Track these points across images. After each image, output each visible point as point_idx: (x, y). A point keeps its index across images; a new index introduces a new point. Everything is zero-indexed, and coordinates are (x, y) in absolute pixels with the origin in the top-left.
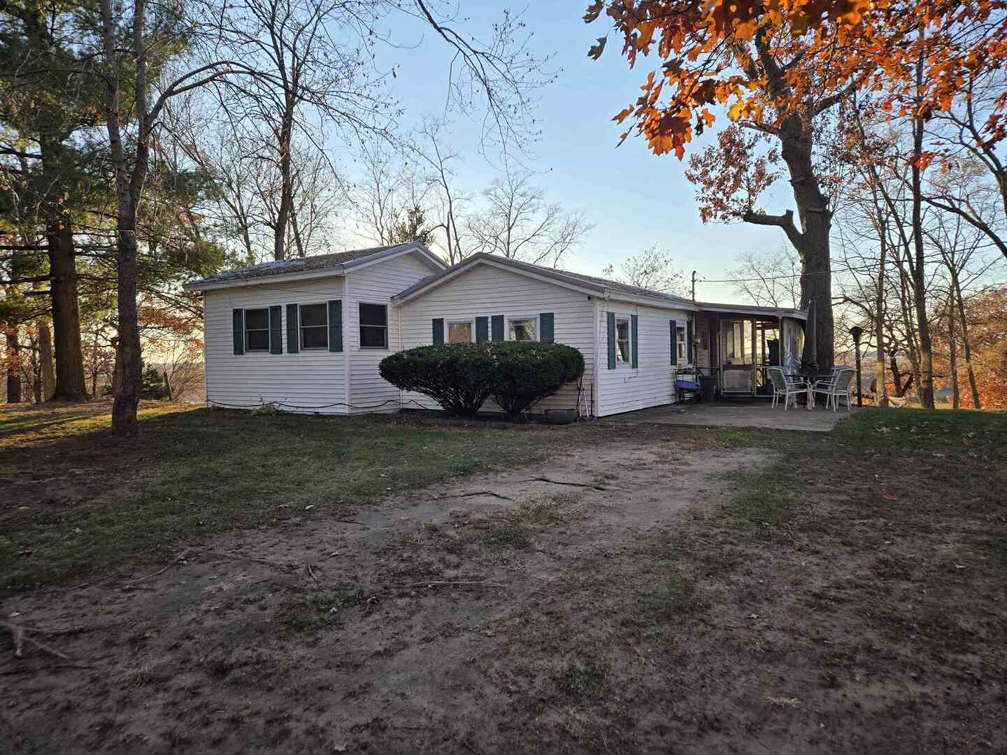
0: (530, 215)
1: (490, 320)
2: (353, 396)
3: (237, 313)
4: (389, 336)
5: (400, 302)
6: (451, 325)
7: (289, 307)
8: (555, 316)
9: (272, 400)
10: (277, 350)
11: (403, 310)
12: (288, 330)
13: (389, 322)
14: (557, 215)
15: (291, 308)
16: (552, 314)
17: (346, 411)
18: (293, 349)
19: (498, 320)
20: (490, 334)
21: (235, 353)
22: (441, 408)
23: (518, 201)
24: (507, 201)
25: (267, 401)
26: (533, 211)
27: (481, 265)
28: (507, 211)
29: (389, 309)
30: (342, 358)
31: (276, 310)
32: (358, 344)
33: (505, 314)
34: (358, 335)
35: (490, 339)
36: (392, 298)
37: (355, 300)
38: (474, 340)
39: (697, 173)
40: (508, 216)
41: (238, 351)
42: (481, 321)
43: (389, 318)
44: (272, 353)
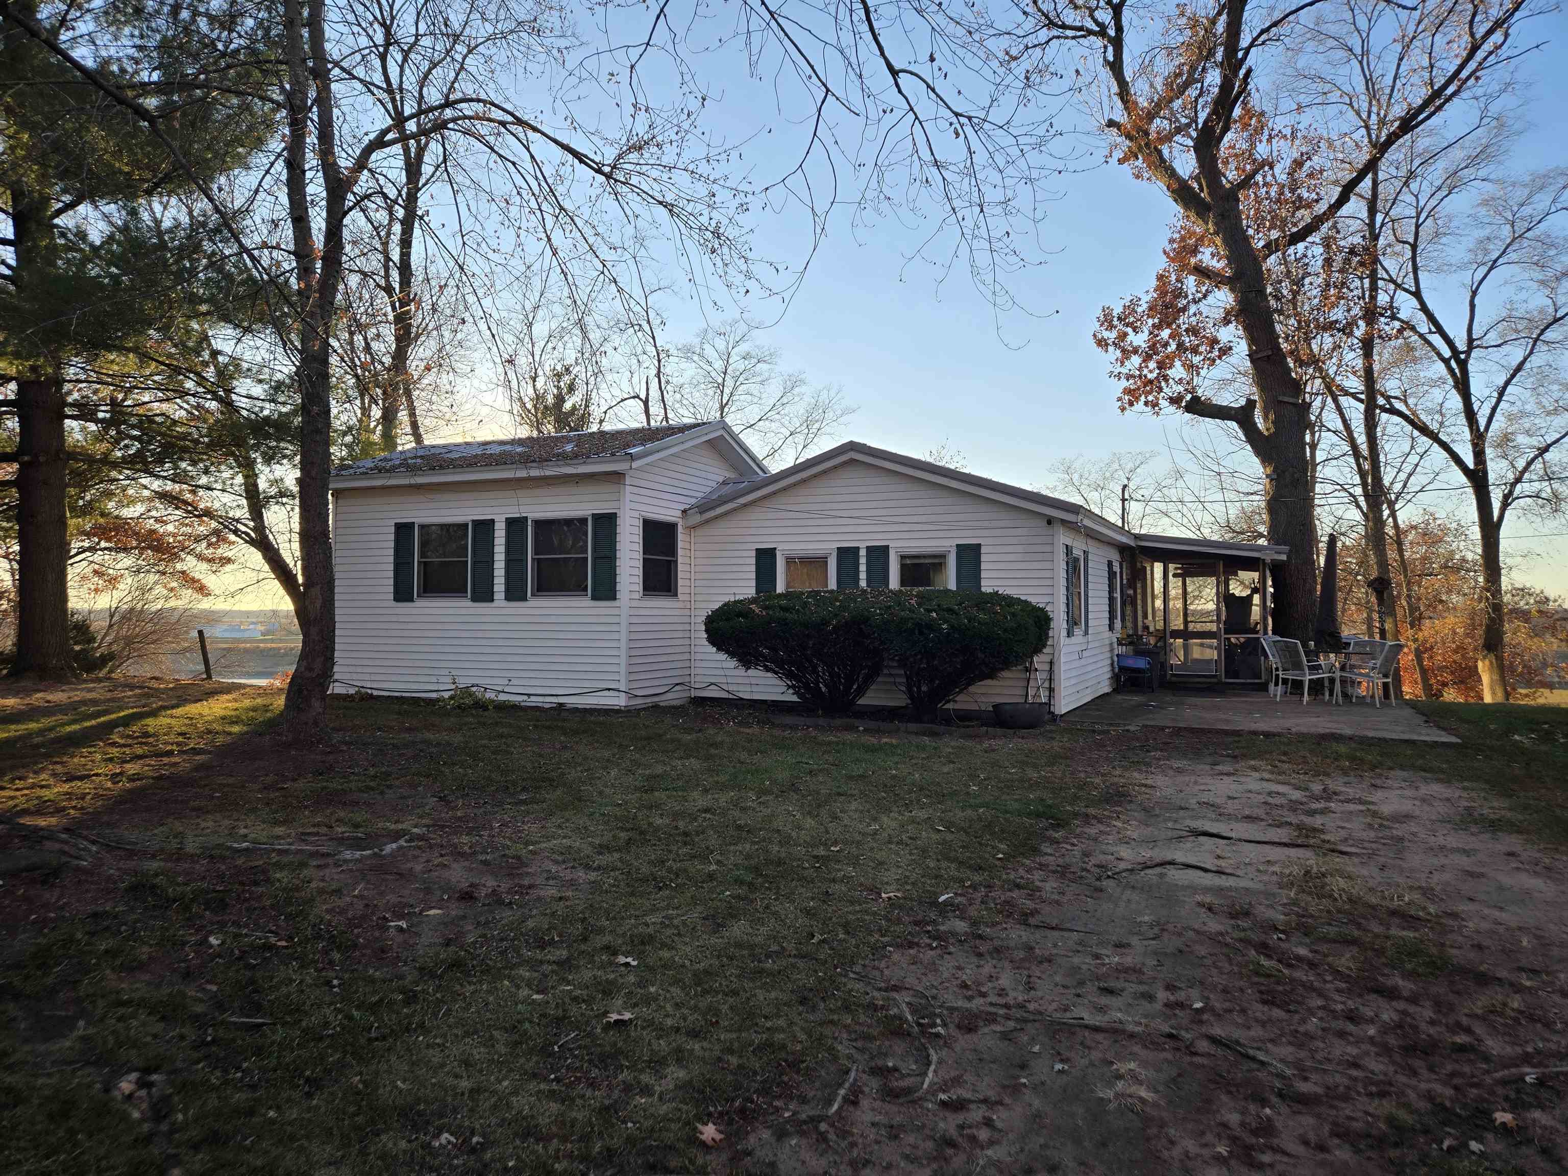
0: (754, 388)
1: (863, 553)
2: (633, 677)
3: (403, 531)
4: (680, 575)
5: (698, 519)
6: (790, 561)
7: (510, 522)
8: (983, 550)
9: (469, 681)
10: (484, 594)
11: (700, 532)
12: (508, 562)
13: (680, 552)
14: (797, 390)
15: (515, 525)
16: (978, 546)
17: (620, 701)
18: (515, 593)
19: (879, 554)
20: (863, 576)
21: (397, 599)
22: (795, 698)
23: (737, 364)
24: (719, 365)
25: (463, 682)
26: (762, 383)
27: (852, 461)
28: (720, 380)
29: (680, 529)
30: (616, 611)
31: (485, 527)
32: (640, 588)
33: (892, 544)
34: (640, 572)
35: (863, 584)
36: (684, 512)
37: (636, 514)
38: (832, 584)
39: (1112, 335)
40: (721, 387)
41: (402, 594)
42: (847, 555)
43: (680, 544)
44: (474, 599)
